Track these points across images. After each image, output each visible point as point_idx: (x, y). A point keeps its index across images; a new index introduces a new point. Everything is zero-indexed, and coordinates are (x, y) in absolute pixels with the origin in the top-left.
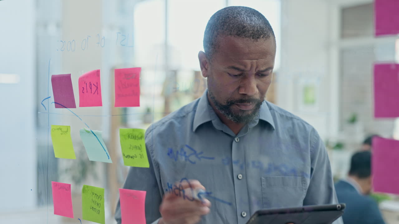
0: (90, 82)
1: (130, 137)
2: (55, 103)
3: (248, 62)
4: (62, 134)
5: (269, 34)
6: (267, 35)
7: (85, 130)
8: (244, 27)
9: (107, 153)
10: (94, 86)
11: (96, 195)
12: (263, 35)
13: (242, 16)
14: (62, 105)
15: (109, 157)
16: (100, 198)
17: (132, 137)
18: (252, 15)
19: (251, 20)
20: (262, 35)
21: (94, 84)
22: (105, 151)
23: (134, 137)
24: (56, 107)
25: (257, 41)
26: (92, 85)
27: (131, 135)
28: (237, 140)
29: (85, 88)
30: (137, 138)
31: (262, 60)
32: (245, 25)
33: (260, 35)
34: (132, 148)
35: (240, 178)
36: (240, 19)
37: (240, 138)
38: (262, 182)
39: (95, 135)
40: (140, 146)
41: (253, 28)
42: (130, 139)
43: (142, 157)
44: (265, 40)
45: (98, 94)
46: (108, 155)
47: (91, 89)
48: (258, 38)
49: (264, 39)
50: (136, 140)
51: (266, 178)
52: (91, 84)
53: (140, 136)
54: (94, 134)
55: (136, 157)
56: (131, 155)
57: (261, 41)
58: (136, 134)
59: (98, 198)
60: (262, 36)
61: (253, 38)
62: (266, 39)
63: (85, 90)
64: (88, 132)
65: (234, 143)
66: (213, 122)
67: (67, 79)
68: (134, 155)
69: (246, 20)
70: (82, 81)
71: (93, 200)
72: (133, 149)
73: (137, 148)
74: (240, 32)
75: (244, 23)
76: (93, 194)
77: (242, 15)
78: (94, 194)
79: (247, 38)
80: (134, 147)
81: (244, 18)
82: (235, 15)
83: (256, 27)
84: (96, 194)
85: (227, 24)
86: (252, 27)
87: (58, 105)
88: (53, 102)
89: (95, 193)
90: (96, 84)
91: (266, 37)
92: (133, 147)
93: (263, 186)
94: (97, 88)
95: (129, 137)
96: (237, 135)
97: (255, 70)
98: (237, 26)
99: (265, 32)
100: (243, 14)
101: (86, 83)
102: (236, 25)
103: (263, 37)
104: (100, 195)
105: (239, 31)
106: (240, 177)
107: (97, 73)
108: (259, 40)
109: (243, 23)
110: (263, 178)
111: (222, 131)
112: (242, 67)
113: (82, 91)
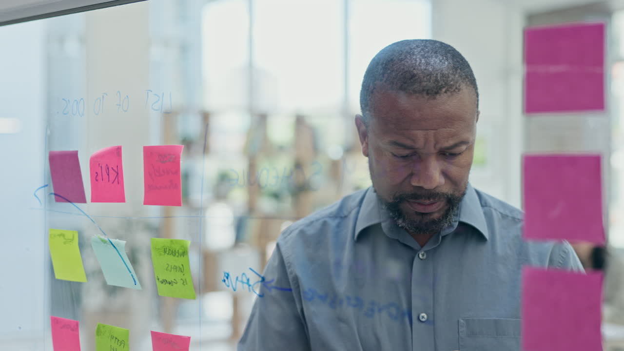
0: (107, 165)
1: (167, 252)
2: (55, 194)
3: (420, 134)
4: (65, 243)
5: (459, 86)
6: (454, 88)
7: (100, 238)
8: (414, 76)
9: (132, 275)
10: (112, 171)
11: (117, 340)
12: (446, 88)
13: (414, 57)
14: (64, 198)
15: (135, 282)
16: (123, 345)
17: (170, 252)
18: (433, 54)
19: (428, 64)
20: (444, 87)
21: (112, 168)
22: (130, 272)
23: (173, 253)
24: (57, 201)
25: (435, 98)
26: (110, 169)
27: (168, 250)
28: (423, 255)
29: (100, 173)
30: (177, 254)
31: (445, 129)
32: (415, 72)
33: (441, 89)
34: (169, 268)
35: (423, 320)
36: (409, 62)
37: (426, 252)
38: (460, 327)
39: (114, 247)
40: (181, 267)
41: (429, 77)
42: (166, 255)
43: (185, 283)
44: (449, 97)
45: (118, 183)
46: (134, 279)
47: (108, 175)
48: (437, 93)
49: (449, 93)
50: (176, 257)
51: (467, 321)
52: (108, 168)
53: (181, 251)
54: (113, 245)
55: (177, 283)
56: (169, 280)
57: (442, 98)
58: (177, 247)
59: (119, 344)
60: (444, 90)
61: (428, 94)
62: (452, 95)
63: (99, 177)
64: (104, 242)
65: (416, 259)
66: (383, 225)
67: (72, 158)
68: (173, 280)
69: (419, 64)
70: (95, 162)
71: (112, 347)
72: (171, 271)
73: (178, 269)
74: (406, 85)
75: (414, 69)
76: (112, 337)
77: (413, 54)
78: (114, 338)
79: (417, 95)
80: (173, 267)
81: (416, 60)
82: (403, 57)
83: (435, 75)
84: (116, 338)
85: (389, 72)
86: (428, 75)
87: (60, 198)
88: (51, 194)
89: (115, 336)
90: (115, 169)
91: (452, 90)
92: (171, 268)
93: (460, 334)
94: (118, 174)
95: (165, 252)
96: (422, 246)
97: (435, 147)
98: (402, 74)
99: (452, 83)
100: (416, 53)
101: (100, 165)
102: (400, 73)
103: (445, 92)
104: (123, 341)
105: (405, 83)
106: (423, 317)
107: (117, 152)
108: (438, 96)
109: (412, 69)
110: (461, 321)
111: (398, 240)
112: (408, 143)
113: (95, 178)
